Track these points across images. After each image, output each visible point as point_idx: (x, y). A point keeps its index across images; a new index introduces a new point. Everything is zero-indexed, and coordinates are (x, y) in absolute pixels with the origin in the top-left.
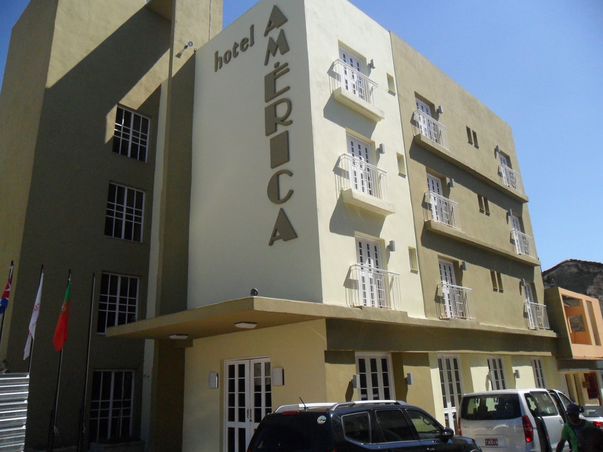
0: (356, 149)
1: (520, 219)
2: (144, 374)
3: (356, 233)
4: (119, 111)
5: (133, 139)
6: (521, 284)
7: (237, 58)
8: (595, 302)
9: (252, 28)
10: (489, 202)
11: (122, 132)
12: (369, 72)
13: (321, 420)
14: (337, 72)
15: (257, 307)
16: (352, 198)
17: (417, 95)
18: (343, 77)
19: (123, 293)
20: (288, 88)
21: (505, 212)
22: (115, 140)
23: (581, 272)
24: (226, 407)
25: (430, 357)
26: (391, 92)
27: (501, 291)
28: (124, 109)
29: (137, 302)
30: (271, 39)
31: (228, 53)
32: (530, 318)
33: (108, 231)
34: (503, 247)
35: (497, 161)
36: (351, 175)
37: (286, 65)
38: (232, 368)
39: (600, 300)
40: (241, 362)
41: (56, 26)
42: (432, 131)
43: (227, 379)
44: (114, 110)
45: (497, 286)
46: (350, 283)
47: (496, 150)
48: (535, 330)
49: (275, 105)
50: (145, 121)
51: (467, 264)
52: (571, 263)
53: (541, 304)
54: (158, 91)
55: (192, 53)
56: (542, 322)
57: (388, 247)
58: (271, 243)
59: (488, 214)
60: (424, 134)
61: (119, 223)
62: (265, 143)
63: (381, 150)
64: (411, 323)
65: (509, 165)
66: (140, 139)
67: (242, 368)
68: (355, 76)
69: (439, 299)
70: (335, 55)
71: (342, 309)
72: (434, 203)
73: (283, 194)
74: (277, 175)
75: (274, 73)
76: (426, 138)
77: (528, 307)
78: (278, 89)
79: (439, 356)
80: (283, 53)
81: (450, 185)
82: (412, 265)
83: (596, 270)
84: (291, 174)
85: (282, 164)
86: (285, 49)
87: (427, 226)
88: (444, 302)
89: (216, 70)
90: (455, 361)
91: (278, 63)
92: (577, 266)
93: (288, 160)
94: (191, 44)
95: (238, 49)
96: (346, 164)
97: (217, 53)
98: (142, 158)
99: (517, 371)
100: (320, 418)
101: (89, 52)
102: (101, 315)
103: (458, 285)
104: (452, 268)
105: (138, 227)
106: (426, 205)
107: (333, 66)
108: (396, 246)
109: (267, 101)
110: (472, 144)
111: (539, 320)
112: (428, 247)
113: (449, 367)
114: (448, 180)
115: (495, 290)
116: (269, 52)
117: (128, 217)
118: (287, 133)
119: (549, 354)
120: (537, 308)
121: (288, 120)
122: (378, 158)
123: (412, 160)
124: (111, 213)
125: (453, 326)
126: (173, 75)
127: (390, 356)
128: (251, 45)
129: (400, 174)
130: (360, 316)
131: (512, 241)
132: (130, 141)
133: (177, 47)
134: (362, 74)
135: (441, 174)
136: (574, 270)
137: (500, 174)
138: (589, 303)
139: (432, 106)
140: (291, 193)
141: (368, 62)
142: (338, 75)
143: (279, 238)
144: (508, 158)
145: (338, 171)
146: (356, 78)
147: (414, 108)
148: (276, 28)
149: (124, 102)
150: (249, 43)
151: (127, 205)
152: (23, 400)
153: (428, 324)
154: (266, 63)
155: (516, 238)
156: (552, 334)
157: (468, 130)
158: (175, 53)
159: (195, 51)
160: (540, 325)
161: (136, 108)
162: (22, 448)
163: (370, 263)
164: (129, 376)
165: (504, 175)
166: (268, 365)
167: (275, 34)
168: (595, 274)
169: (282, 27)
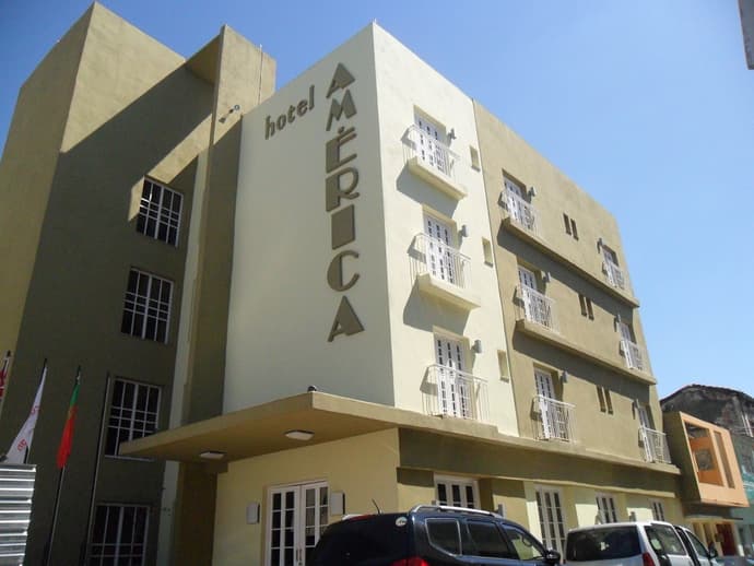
0: (434, 230)
1: (630, 327)
2: (163, 506)
3: (435, 327)
4: (147, 185)
5: (162, 218)
6: (634, 405)
7: (294, 123)
8: (725, 434)
9: (312, 89)
10: (592, 304)
11: (149, 209)
12: (449, 143)
13: (400, 522)
14: (412, 139)
15: (317, 404)
16: (431, 285)
17: (505, 174)
18: (419, 147)
19: (141, 406)
20: (354, 156)
21: (612, 317)
22: (140, 218)
23: (706, 400)
24: (269, 548)
25: (526, 486)
26: (475, 168)
27: (611, 412)
28: (153, 182)
29: (157, 418)
30: (335, 101)
31: (282, 118)
32: (647, 448)
33: (125, 328)
34: (611, 358)
35: (601, 257)
36: (428, 258)
37: (353, 129)
38: (277, 497)
39: (731, 433)
40: (290, 490)
41: (78, 82)
42: (524, 215)
43: (270, 512)
44: (141, 183)
45: (606, 406)
46: (427, 388)
47: (600, 243)
48: (654, 462)
49: (338, 176)
50: (178, 198)
51: (568, 376)
52: (693, 390)
53: (659, 431)
54: (195, 163)
55: (239, 118)
56: (662, 455)
57: (473, 347)
58: (331, 339)
59: (592, 318)
60: (513, 217)
61: (139, 319)
62: (326, 220)
63: (463, 233)
64: (502, 440)
65: (616, 262)
66: (170, 218)
67: (290, 496)
68: (433, 145)
69: (535, 416)
70: (410, 121)
71: (418, 416)
72: (527, 301)
73: (347, 280)
74: (340, 257)
75: (338, 139)
76: (516, 223)
77: (644, 435)
78: (342, 158)
79: (537, 488)
80: (348, 117)
81: (546, 280)
82: (502, 373)
83: (725, 398)
84: (357, 256)
85: (345, 244)
86: (352, 112)
87: (519, 325)
88: (541, 420)
89: (267, 137)
90: (556, 496)
91: (343, 128)
92: (700, 393)
93: (354, 239)
94: (237, 107)
95: (295, 114)
96: (423, 245)
97: (268, 118)
98: (172, 240)
99: (633, 513)
100: (398, 520)
101: (115, 114)
102: (112, 433)
103: (557, 399)
104: (550, 379)
105: (162, 325)
106: (518, 302)
107: (407, 132)
108: (483, 347)
109: (328, 171)
110: (570, 233)
111: (657, 451)
112: (520, 352)
113: (549, 503)
114: (543, 274)
115: (603, 410)
116: (331, 116)
117: (150, 312)
118: (353, 207)
119: (672, 495)
120: (655, 436)
121: (353, 192)
122: (461, 241)
123: (500, 247)
124: (131, 306)
125: (554, 449)
126: (215, 142)
127: (476, 482)
128: (311, 108)
129: (486, 263)
130: (440, 427)
131: (622, 353)
132: (158, 220)
133: (221, 110)
134: (440, 145)
135: (534, 266)
136: (697, 397)
137: (605, 272)
138: (718, 434)
139: (523, 187)
140: (356, 277)
141: (448, 131)
142: (414, 144)
143: (341, 332)
144: (613, 254)
145: (413, 252)
146: (434, 149)
147: (502, 188)
148: (340, 90)
149: (153, 174)
150: (308, 106)
151: (151, 297)
152: (27, 499)
153: (523, 444)
154: (328, 128)
155: (626, 350)
156: (675, 470)
157: (566, 217)
158: (219, 117)
159: (242, 117)
160: (659, 457)
161: (167, 181)
162: (21, 561)
163: (451, 365)
164: (142, 512)
165: (609, 274)
166: (324, 491)
167: (339, 95)
168: (724, 403)
169: (349, 87)
